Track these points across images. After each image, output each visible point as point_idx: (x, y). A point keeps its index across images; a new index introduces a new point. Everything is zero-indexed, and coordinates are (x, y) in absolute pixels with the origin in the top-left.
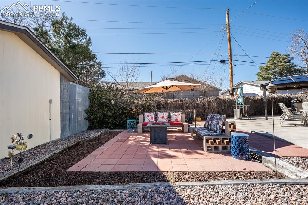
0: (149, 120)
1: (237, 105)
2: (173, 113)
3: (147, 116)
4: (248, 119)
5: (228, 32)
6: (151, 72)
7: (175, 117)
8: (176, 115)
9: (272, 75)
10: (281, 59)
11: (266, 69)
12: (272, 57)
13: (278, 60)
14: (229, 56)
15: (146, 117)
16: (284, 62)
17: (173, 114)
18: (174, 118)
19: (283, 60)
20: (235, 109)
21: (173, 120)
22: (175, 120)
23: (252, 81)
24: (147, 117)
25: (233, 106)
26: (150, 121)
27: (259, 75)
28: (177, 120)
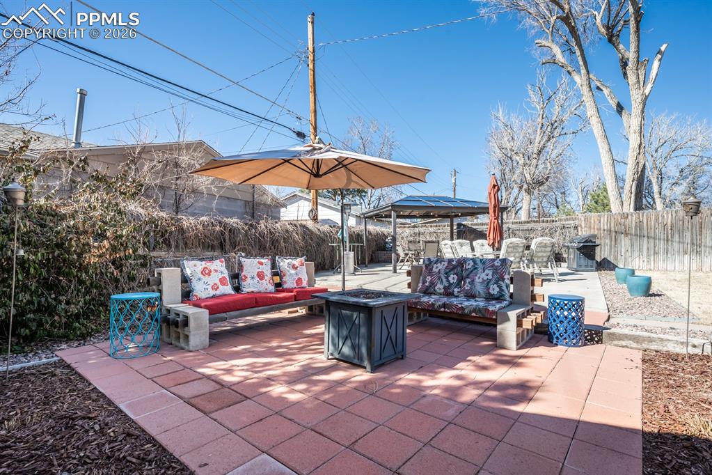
0: (215, 287)
2: (287, 261)
3: (203, 273)
5: (312, 68)
6: (83, 95)
7: (293, 272)
8: (294, 267)
14: (311, 127)
15: (201, 276)
17: (286, 264)
18: (291, 275)
20: (345, 253)
21: (290, 283)
22: (297, 282)
24: (205, 279)
26: (218, 293)
28: (299, 281)
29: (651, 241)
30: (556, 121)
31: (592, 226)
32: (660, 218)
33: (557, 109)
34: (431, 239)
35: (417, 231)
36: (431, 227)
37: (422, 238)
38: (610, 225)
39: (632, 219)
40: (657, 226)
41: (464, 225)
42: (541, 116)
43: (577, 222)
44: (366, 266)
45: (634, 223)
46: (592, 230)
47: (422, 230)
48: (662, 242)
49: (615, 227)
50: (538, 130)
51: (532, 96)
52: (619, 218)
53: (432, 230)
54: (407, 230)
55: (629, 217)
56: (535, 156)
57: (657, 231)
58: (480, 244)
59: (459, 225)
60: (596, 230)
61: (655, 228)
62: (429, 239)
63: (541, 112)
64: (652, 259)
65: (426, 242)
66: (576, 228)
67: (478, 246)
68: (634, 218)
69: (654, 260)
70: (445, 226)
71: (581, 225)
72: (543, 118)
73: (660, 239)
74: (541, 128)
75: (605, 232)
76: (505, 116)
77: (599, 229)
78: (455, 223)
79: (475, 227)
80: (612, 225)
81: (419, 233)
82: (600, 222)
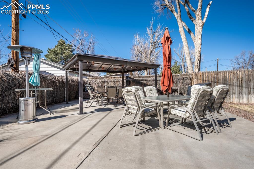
1: (27, 89)
4: (48, 116)
9: (60, 60)
10: (67, 47)
11: (55, 52)
12: (60, 43)
13: (64, 47)
16: (69, 51)
19: (68, 48)
20: (22, 99)
23: (43, 59)
25: (16, 90)
27: (47, 57)
29: (231, 86)
30: (156, 42)
31: (199, 78)
32: (236, 74)
33: (156, 38)
34: (111, 85)
35: (104, 80)
36: (111, 78)
37: (107, 84)
38: (209, 77)
39: (220, 75)
40: (234, 79)
41: (129, 77)
42: (151, 39)
43: (191, 76)
44: (67, 103)
45: (222, 77)
46: (199, 81)
47: (106, 80)
48: (237, 87)
49: (211, 79)
50: (151, 44)
51: (148, 31)
52: (214, 74)
53: (112, 80)
54: (98, 80)
55: (219, 74)
56: (149, 54)
57: (234, 81)
58: (150, 89)
59: (127, 77)
60: (201, 80)
61: (233, 80)
62: (110, 84)
63: (152, 38)
64: (231, 97)
65: (108, 87)
66: (190, 79)
67: (148, 91)
68: (222, 74)
69: (233, 97)
70: (119, 78)
71: (193, 78)
72: (152, 40)
73: (235, 86)
74: (152, 44)
75: (206, 81)
76: (139, 38)
77: (203, 80)
78: (125, 76)
79: (135, 78)
80: (210, 78)
81: (105, 82)
82: (203, 76)
